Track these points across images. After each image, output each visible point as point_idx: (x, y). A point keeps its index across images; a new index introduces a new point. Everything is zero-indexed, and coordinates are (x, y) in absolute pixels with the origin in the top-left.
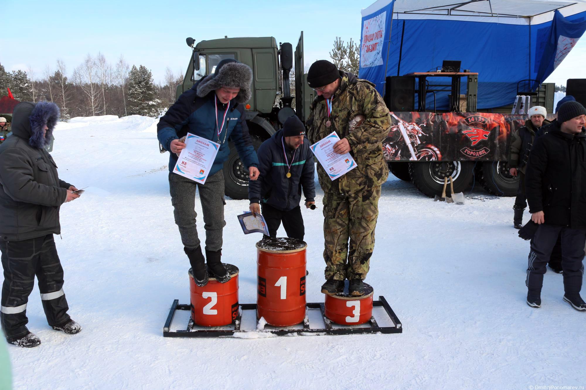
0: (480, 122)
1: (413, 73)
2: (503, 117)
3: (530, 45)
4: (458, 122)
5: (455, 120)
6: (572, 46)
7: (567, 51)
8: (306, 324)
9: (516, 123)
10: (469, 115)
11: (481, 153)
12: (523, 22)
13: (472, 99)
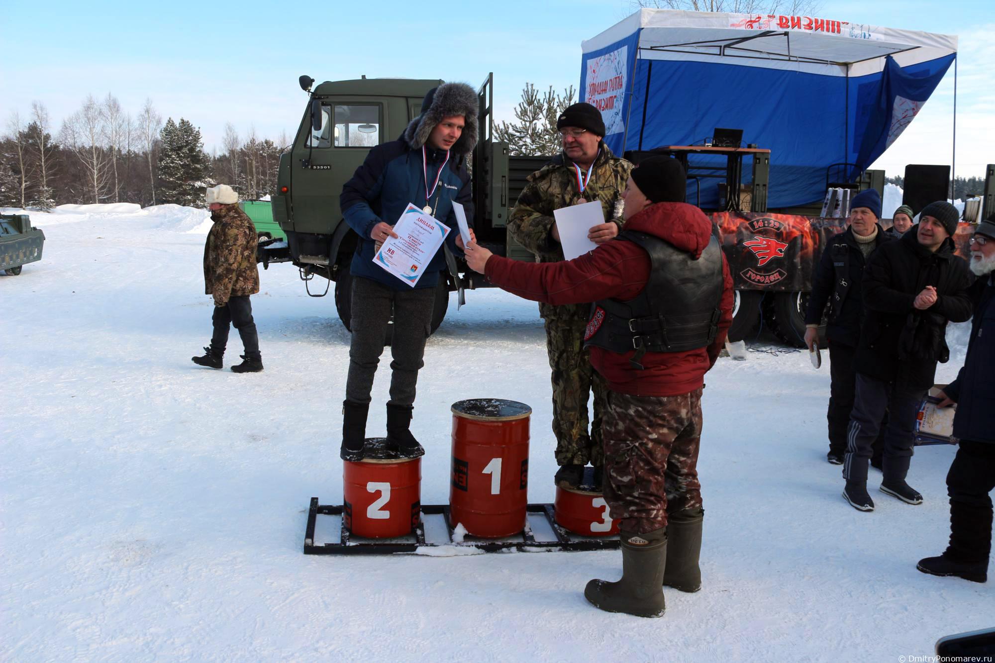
0: (773, 228)
1: (668, 147)
2: (808, 222)
3: (847, 108)
4: (738, 228)
5: (732, 224)
6: (915, 114)
7: (906, 121)
8: (528, 534)
9: (827, 231)
10: (755, 217)
11: (772, 278)
12: (837, 72)
13: (760, 192)
